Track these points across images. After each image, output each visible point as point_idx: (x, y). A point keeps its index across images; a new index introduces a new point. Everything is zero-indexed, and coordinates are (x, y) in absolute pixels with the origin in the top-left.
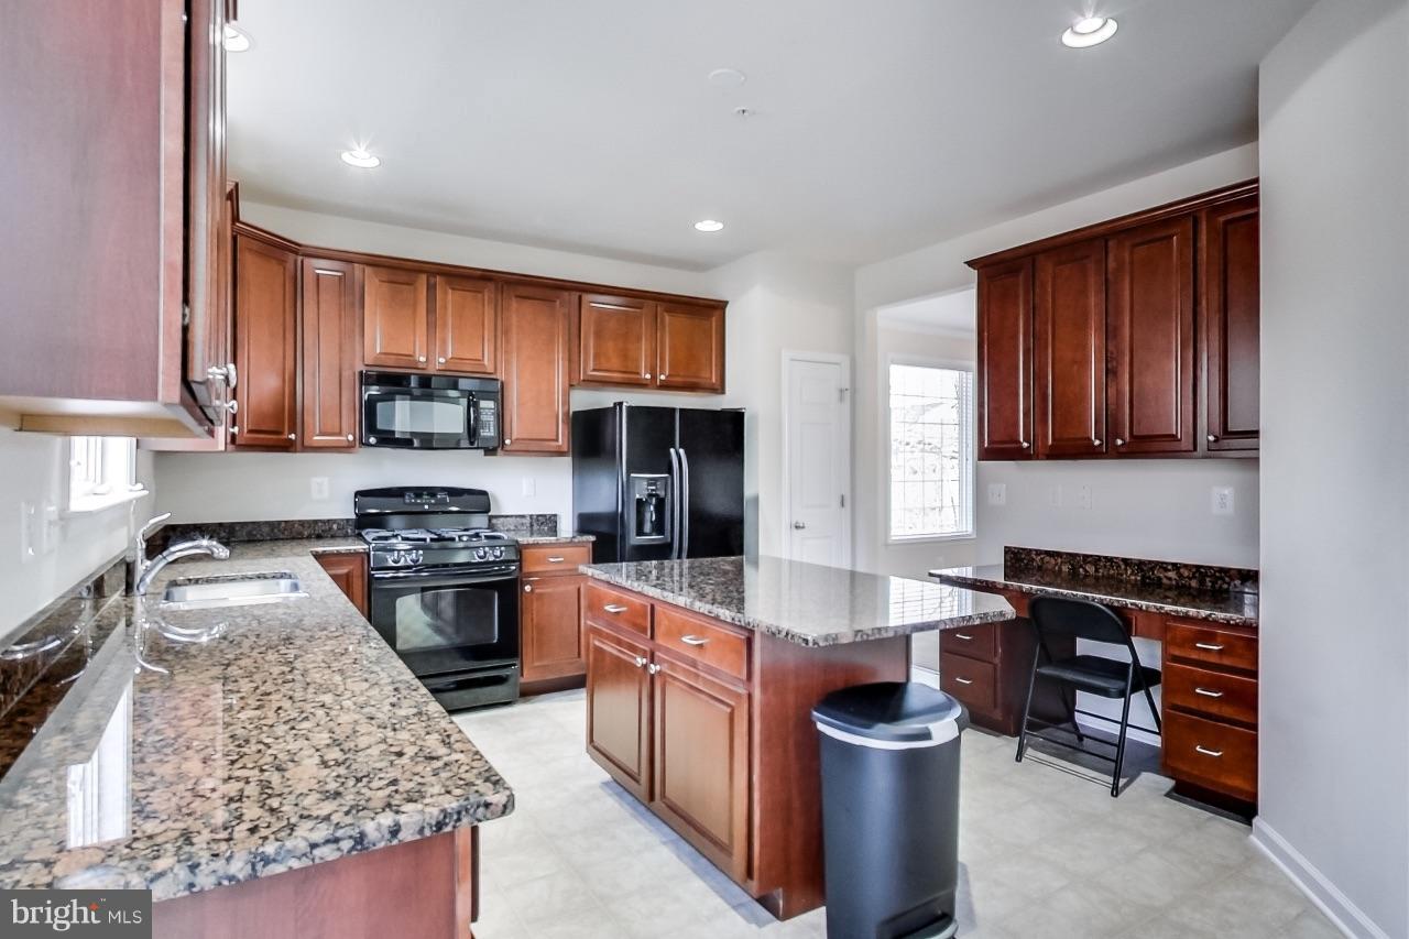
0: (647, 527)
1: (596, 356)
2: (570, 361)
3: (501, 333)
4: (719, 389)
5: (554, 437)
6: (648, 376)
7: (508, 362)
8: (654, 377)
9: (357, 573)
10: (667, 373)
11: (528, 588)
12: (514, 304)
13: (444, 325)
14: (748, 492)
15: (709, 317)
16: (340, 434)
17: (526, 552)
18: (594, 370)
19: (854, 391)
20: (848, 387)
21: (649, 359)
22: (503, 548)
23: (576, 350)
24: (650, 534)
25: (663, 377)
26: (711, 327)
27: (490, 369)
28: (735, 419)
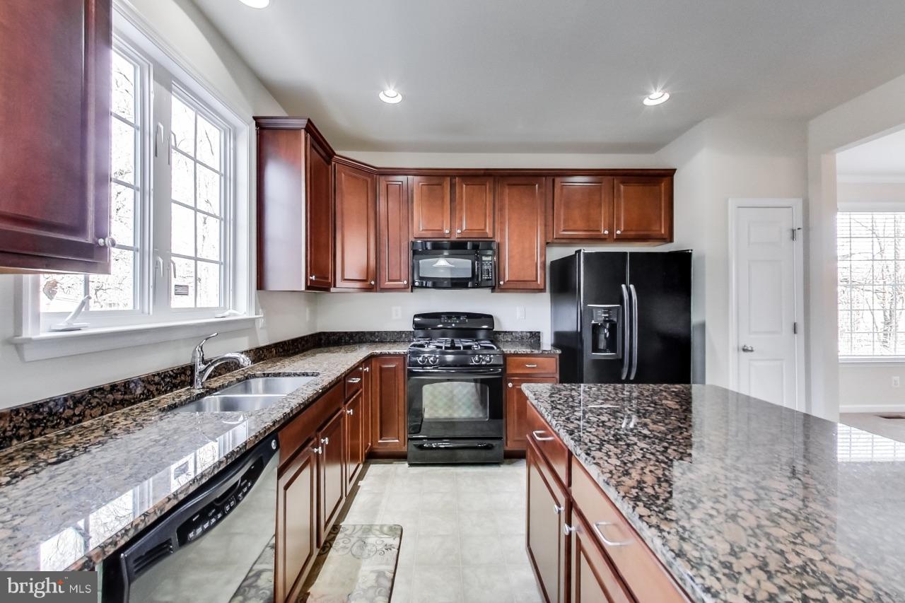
0: (602, 345)
1: (565, 221)
2: (546, 225)
3: (498, 210)
4: (669, 238)
5: (535, 279)
6: (606, 232)
7: (502, 230)
8: (611, 232)
9: (401, 367)
10: (622, 229)
11: (510, 385)
12: (507, 191)
13: (461, 209)
14: (695, 319)
15: (659, 183)
16: (400, 280)
17: (509, 359)
18: (564, 231)
19: (807, 228)
20: (801, 226)
21: (607, 219)
22: (492, 356)
23: (551, 218)
24: (604, 351)
25: (619, 232)
26: (661, 192)
27: (490, 235)
28: (684, 259)
